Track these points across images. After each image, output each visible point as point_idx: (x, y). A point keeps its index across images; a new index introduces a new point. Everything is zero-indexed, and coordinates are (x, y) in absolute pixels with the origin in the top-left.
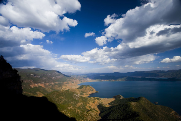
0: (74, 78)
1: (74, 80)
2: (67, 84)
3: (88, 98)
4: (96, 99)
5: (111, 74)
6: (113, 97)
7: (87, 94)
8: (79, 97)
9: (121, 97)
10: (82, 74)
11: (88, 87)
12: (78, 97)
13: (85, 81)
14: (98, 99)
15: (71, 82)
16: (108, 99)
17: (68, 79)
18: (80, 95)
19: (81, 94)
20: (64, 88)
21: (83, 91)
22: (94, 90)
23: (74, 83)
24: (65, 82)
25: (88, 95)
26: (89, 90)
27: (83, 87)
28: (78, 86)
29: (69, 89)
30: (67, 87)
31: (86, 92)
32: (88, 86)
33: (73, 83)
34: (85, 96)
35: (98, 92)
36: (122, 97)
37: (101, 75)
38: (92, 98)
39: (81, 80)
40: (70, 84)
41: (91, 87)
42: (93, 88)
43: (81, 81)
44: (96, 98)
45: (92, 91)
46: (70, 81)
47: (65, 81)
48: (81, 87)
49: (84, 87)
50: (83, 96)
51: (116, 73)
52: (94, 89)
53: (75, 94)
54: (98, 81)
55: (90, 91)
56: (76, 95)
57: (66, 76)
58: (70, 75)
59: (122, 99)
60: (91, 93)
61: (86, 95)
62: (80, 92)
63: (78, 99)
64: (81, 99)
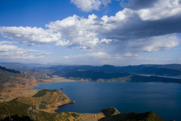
0: (25, 75)
1: (27, 78)
2: (10, 86)
3: (56, 115)
4: (71, 117)
5: (97, 67)
6: (101, 111)
7: (53, 107)
8: (38, 112)
9: (115, 111)
10: (41, 66)
11: (55, 93)
12: (36, 113)
13: (48, 80)
14: (74, 115)
15: (19, 83)
16: (93, 115)
17: (13, 77)
18: (40, 108)
19: (42, 107)
20: (5, 96)
21: (45, 101)
22: (66, 99)
23: (26, 84)
24: (8, 84)
25: (56, 108)
26: (57, 99)
27: (45, 94)
28: (35, 92)
29: (17, 99)
30: (11, 93)
31: (51, 103)
32: (55, 91)
33: (24, 84)
34: (49, 110)
35: (74, 102)
36: (117, 112)
37: (79, 70)
38: (63, 114)
39: (40, 78)
40: (18, 87)
41: (61, 94)
42: (65, 95)
43: (41, 81)
44: (70, 113)
45: (63, 100)
46: (17, 80)
47: (7, 81)
48: (41, 93)
49: (48, 92)
50: (45, 110)
51: (107, 67)
52: (67, 97)
53: (31, 108)
54: (73, 81)
55: (58, 101)
56: (34, 110)
57: (9, 70)
58: (16, 69)
59: (118, 115)
60: (60, 104)
61: (51, 109)
62: (40, 103)
63: (37, 118)
64: (42, 118)
